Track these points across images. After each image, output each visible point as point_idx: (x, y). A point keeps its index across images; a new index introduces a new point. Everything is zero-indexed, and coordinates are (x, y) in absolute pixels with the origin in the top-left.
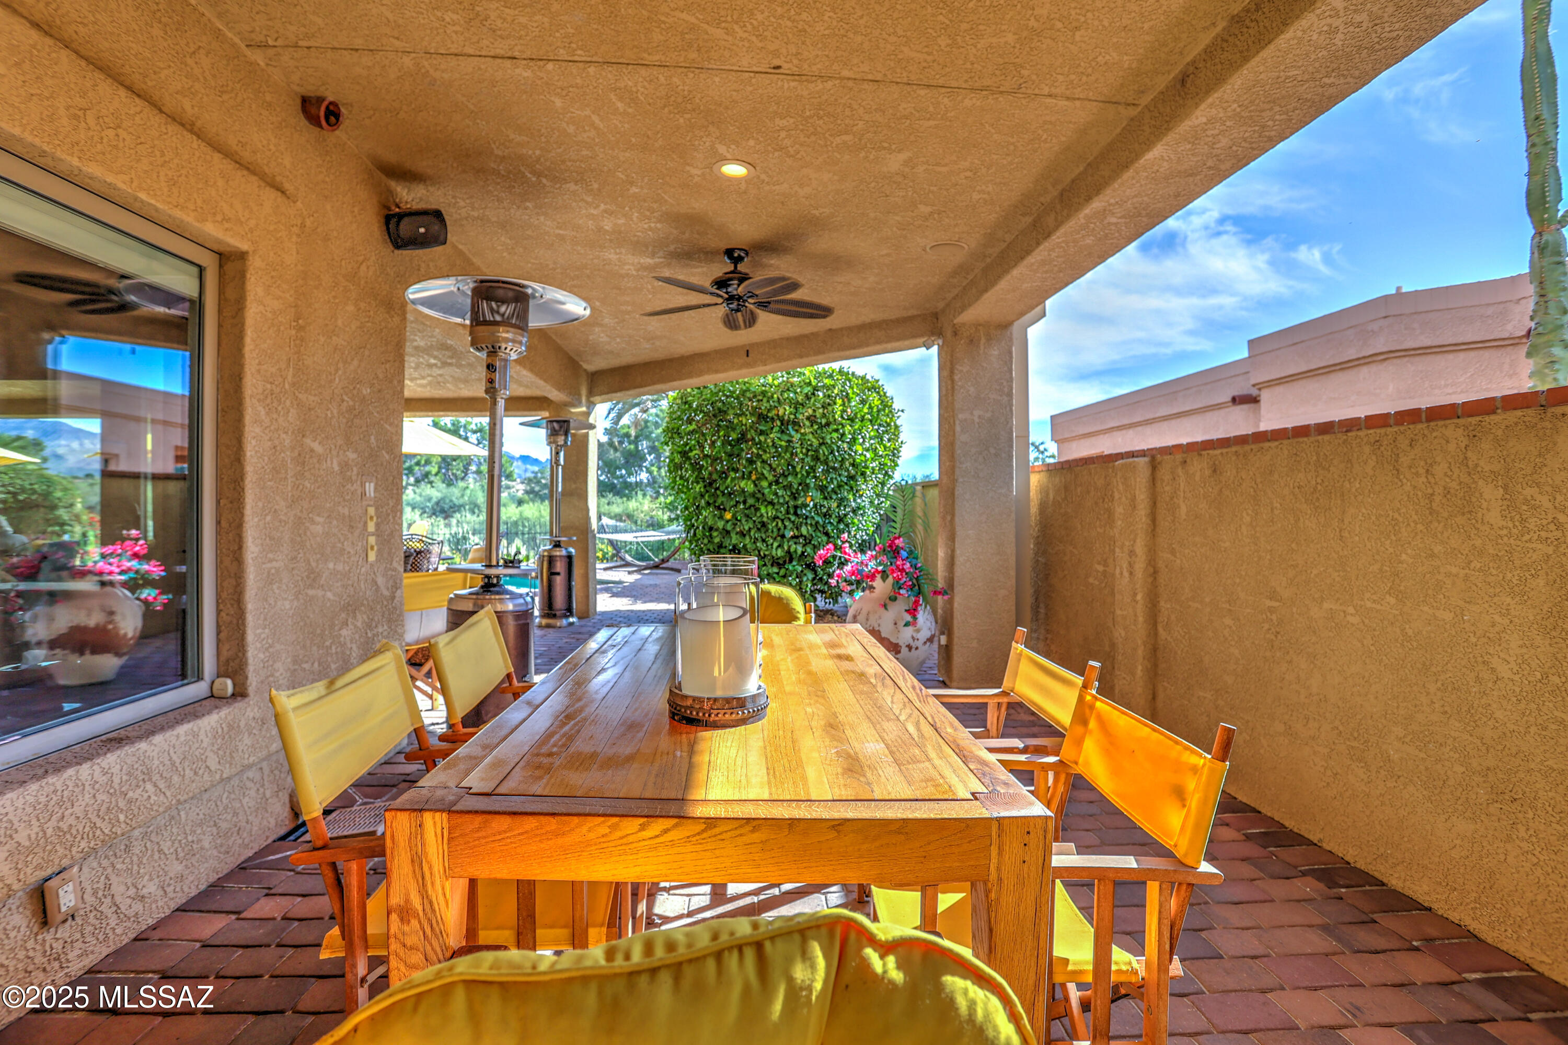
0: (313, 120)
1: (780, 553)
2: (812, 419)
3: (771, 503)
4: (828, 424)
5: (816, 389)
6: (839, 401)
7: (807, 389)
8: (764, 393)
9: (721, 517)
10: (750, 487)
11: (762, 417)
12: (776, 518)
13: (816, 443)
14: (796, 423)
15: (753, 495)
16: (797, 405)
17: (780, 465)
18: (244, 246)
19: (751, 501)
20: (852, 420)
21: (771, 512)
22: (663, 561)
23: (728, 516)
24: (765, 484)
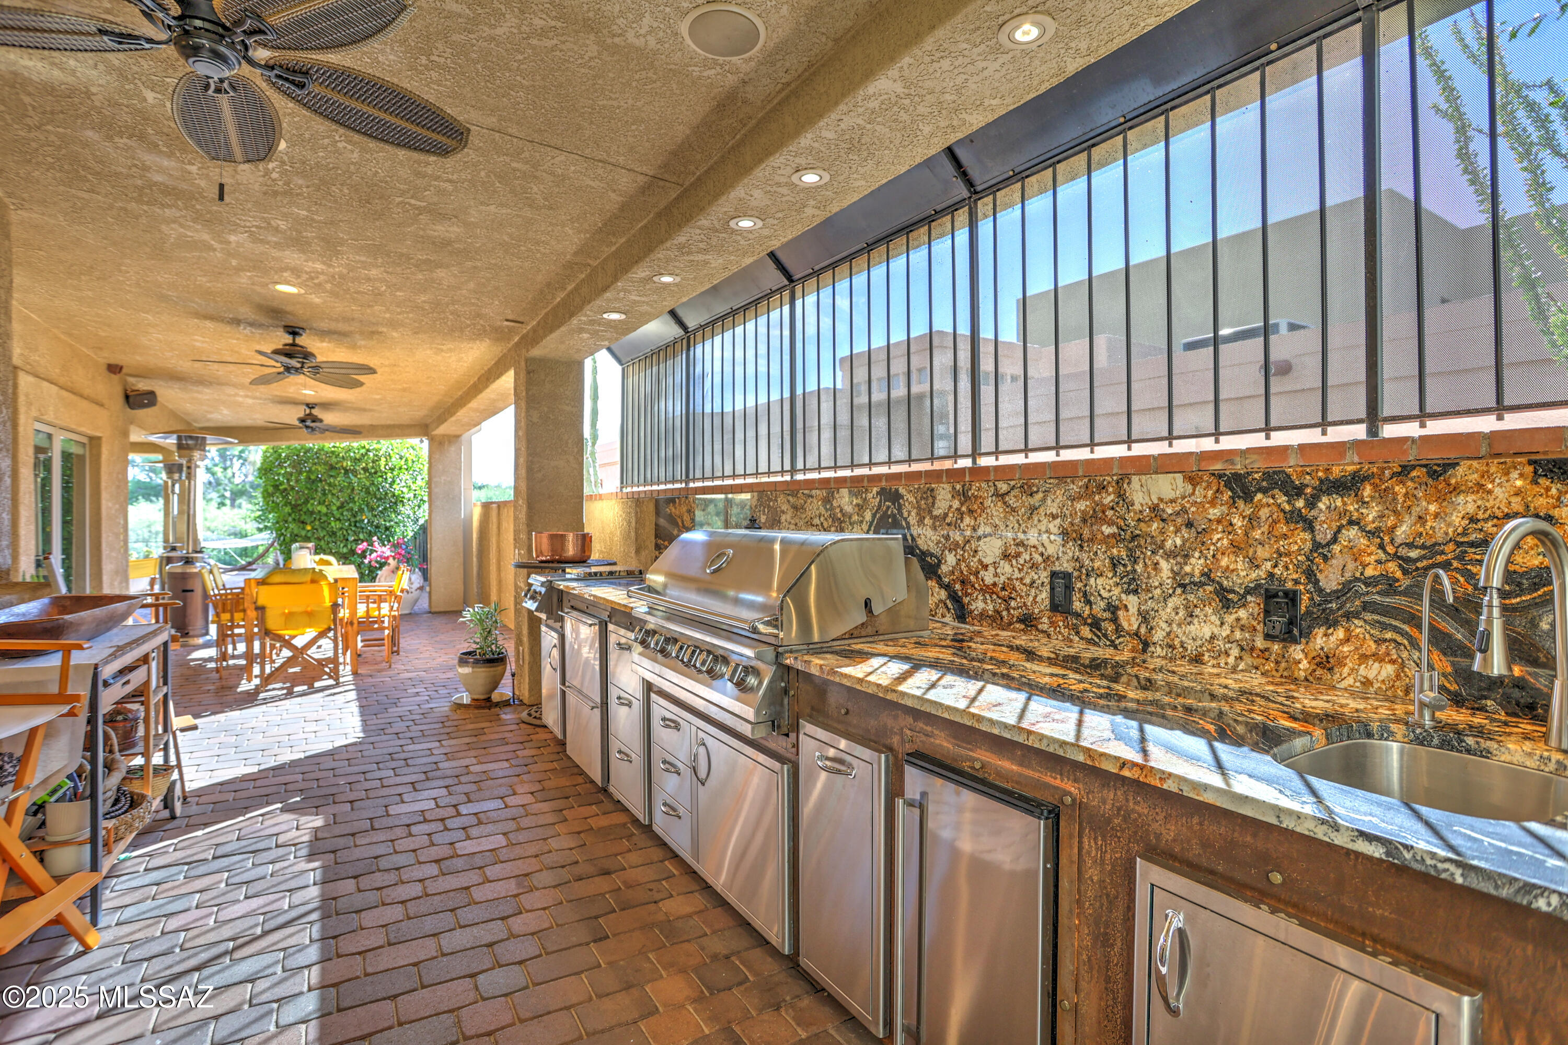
0: (115, 373)
1: (345, 550)
2: (365, 470)
3: (339, 520)
4: (376, 473)
5: (368, 450)
6: (383, 459)
7: (363, 451)
8: (333, 452)
9: (304, 529)
10: (324, 510)
11: (332, 467)
12: (341, 529)
13: (368, 484)
14: (355, 472)
15: (326, 515)
16: (356, 461)
17: (343, 497)
18: (98, 434)
19: (324, 519)
20: (392, 470)
21: (338, 525)
22: (250, 564)
23: (309, 528)
24: (334, 508)
